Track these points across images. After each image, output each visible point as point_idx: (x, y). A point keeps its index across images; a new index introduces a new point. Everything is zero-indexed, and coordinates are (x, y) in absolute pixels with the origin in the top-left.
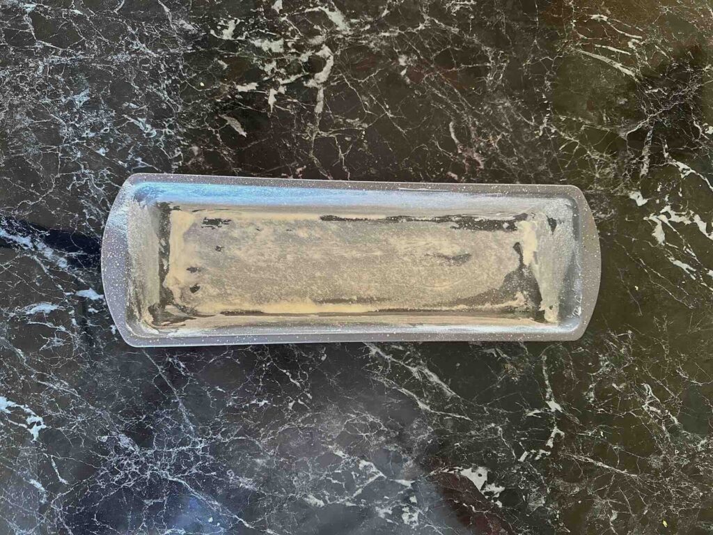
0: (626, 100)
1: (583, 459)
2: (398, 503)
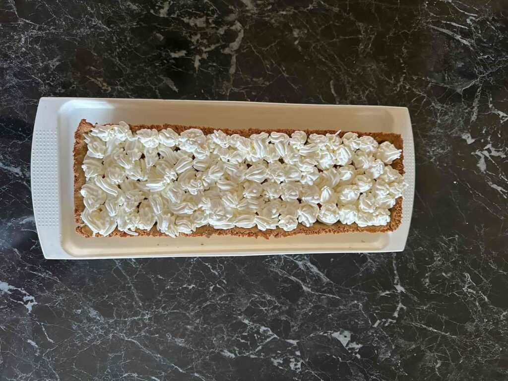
0: (463, 64)
1: (419, 325)
2: (286, 355)
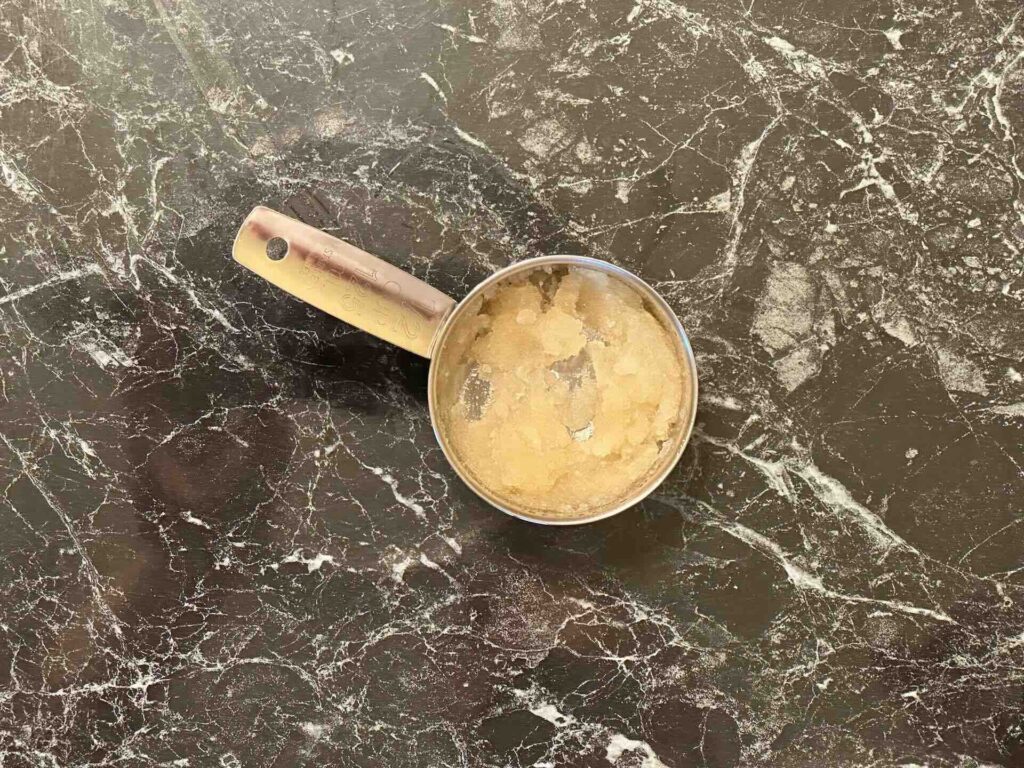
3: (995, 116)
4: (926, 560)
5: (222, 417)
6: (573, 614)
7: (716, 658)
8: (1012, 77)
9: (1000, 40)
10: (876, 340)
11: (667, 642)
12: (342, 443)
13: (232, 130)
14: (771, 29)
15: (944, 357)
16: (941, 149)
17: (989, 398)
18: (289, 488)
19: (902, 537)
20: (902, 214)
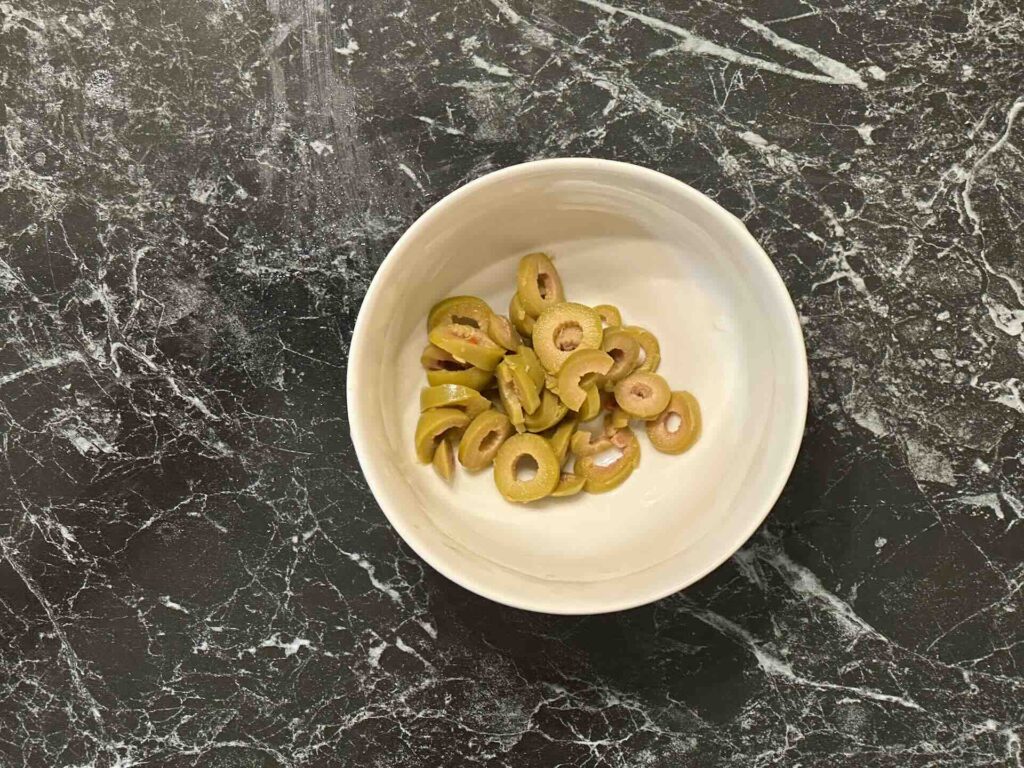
3: (964, 211)
4: (894, 648)
5: (201, 503)
6: (547, 699)
7: (688, 744)
8: (982, 172)
9: (971, 136)
10: (846, 430)
11: (639, 727)
12: (320, 529)
13: (212, 220)
14: (744, 124)
15: (913, 448)
16: (911, 243)
17: (957, 488)
18: (267, 573)
19: (871, 625)
20: (873, 307)
